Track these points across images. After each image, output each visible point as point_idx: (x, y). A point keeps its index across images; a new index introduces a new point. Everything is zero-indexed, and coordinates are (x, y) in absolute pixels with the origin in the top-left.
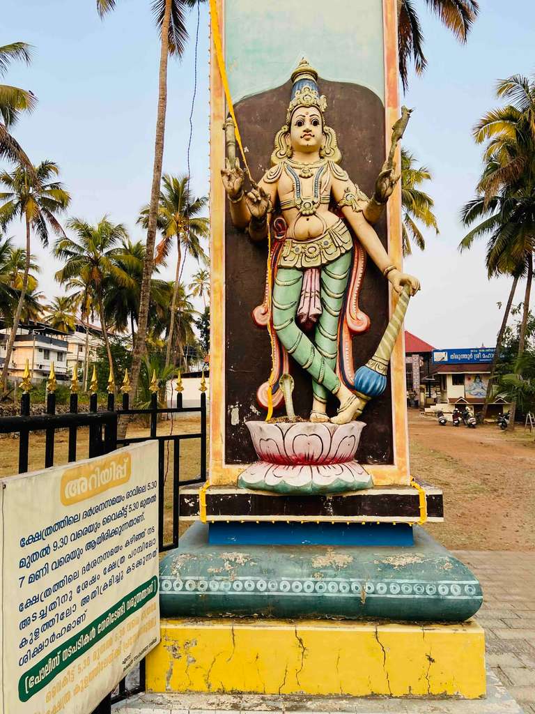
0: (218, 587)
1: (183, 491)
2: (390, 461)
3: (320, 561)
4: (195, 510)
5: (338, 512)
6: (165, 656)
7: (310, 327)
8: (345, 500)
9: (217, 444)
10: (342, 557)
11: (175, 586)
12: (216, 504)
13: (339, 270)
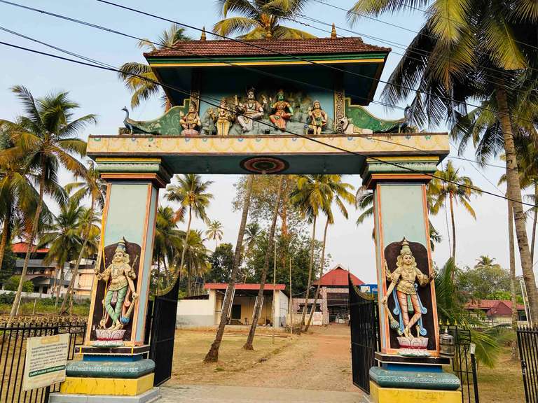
0: (80, 369)
1: (76, 346)
2: (130, 340)
3: (105, 364)
4: (79, 351)
5: (113, 352)
6: (66, 384)
7: (114, 306)
8: (115, 349)
9: (88, 335)
10: (110, 363)
11: (70, 369)
12: (84, 350)
13: (122, 292)
